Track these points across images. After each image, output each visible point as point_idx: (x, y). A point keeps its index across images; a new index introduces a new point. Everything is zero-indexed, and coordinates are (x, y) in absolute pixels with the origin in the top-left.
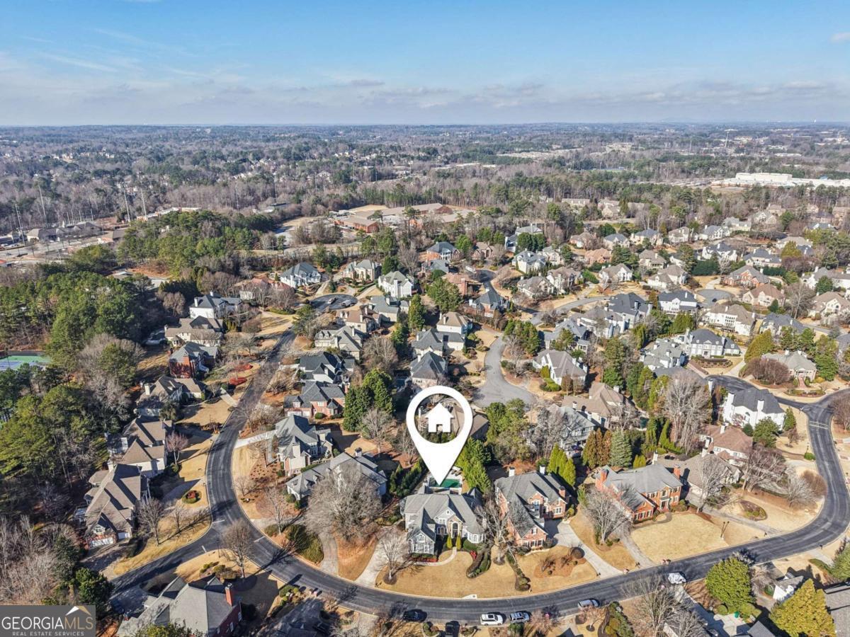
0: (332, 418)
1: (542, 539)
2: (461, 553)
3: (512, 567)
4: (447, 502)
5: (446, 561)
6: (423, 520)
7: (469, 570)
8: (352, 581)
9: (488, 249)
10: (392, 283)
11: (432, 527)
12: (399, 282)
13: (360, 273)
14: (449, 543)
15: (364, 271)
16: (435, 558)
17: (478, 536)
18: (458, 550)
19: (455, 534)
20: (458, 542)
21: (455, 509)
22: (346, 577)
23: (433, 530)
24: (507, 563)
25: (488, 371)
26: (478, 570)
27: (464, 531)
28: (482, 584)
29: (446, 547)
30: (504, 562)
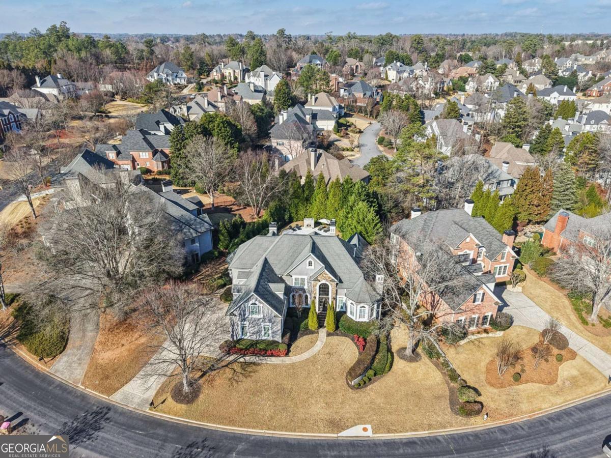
0: (160, 173)
1: (489, 314)
2: (336, 339)
3: (437, 365)
4: (309, 247)
5: (306, 355)
6: (261, 275)
7: (352, 373)
8: (103, 397)
9: (358, 64)
10: (259, 76)
11: (278, 290)
12: (266, 76)
13: (227, 74)
14: (312, 322)
15: (232, 72)
16: (283, 348)
17: (367, 309)
18: (329, 335)
19: (324, 305)
20: (329, 320)
21: (322, 258)
22: (95, 388)
23: (281, 295)
24: (425, 358)
25: (362, 148)
26: (371, 372)
27: (341, 299)
28: (380, 401)
29: (306, 328)
30: (418, 355)
